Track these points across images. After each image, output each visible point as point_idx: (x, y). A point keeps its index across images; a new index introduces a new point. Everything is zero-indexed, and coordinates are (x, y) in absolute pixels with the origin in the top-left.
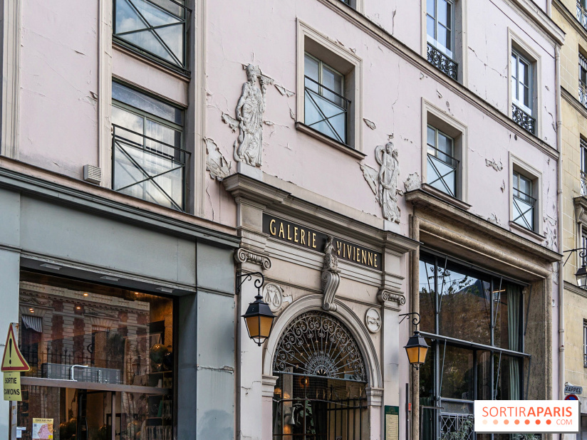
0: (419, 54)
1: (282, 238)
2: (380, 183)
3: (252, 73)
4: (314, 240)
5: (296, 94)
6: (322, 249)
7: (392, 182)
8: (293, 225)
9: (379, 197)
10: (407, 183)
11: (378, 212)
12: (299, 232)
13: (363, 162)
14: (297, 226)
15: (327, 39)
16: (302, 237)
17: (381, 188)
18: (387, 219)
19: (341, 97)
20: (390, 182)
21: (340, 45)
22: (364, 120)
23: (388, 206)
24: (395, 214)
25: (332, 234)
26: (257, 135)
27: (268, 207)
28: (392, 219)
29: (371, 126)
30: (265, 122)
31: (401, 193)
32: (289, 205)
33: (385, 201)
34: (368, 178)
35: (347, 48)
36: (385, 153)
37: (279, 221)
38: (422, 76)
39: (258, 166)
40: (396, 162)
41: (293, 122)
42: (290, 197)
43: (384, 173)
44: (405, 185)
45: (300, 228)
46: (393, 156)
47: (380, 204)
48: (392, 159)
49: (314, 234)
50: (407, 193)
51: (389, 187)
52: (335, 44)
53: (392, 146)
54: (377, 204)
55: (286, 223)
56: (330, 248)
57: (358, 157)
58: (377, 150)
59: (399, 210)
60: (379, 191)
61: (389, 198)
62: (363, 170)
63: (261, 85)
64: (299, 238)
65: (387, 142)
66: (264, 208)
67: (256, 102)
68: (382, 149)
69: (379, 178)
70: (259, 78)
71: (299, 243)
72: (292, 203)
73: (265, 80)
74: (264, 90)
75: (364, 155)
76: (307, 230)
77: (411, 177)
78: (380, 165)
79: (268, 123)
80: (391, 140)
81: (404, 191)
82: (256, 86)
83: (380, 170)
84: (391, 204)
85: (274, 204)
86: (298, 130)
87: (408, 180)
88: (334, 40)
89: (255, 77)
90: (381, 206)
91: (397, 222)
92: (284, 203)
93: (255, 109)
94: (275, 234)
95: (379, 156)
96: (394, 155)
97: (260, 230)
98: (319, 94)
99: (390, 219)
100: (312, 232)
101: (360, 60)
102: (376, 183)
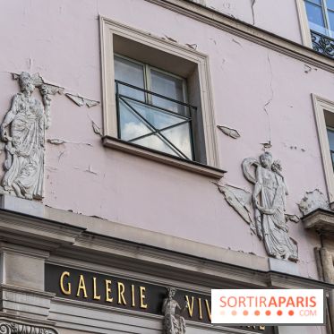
0: (299, 43)
1: (82, 298)
2: (255, 208)
3: (25, 82)
4: (143, 296)
5: (101, 103)
6: (158, 308)
7: (276, 205)
8: (102, 278)
9: (257, 227)
10: (305, 205)
11: (256, 247)
12: (114, 286)
13: (222, 182)
14: (109, 278)
15: (149, 36)
16: (121, 294)
17: (258, 214)
18: (274, 257)
19: (182, 104)
20: (271, 204)
21: (171, 42)
22: (219, 127)
23: (273, 238)
24: (287, 249)
25: (174, 285)
26: (36, 158)
27: (52, 253)
28: (283, 257)
29: (231, 134)
30: (49, 141)
31: (295, 218)
32: (87, 246)
33: (267, 231)
34: (234, 202)
35: (181, 43)
36: (260, 168)
37: (76, 273)
38: (307, 69)
39: (38, 198)
40: (278, 177)
41: (98, 138)
42: (85, 233)
43: (260, 193)
44: (301, 208)
45: (115, 280)
46: (273, 170)
47: (259, 236)
48: (273, 174)
49: (142, 288)
50: (304, 219)
51: (272, 211)
52: (162, 40)
53: (269, 157)
54: (255, 237)
55: (88, 276)
56: (172, 305)
57: (214, 175)
58: (246, 163)
59: (295, 243)
60: (255, 219)
61: (273, 227)
62: (223, 193)
63: (43, 96)
64: (114, 294)
65: (263, 152)
66: (47, 255)
67: (33, 116)
68: (252, 162)
69: (253, 201)
70: (39, 87)
71: (115, 303)
72: (91, 243)
73: (47, 89)
74: (47, 102)
75: (223, 172)
76: (128, 283)
77: (309, 196)
78: (253, 184)
79: (56, 142)
80: (267, 150)
81: (300, 216)
82: (34, 97)
83: (253, 189)
84: (279, 235)
85: (64, 247)
86: (106, 147)
87: (305, 200)
88: (160, 36)
89: (33, 87)
90: (262, 239)
91: (293, 260)
92: (77, 244)
93: (32, 126)
94: (69, 293)
95: (250, 172)
96: (275, 168)
97: (41, 288)
98: (147, 104)
99: (279, 256)
100: (138, 285)
101: (204, 57)
102: (248, 207)
